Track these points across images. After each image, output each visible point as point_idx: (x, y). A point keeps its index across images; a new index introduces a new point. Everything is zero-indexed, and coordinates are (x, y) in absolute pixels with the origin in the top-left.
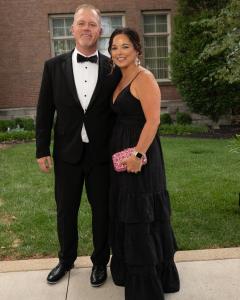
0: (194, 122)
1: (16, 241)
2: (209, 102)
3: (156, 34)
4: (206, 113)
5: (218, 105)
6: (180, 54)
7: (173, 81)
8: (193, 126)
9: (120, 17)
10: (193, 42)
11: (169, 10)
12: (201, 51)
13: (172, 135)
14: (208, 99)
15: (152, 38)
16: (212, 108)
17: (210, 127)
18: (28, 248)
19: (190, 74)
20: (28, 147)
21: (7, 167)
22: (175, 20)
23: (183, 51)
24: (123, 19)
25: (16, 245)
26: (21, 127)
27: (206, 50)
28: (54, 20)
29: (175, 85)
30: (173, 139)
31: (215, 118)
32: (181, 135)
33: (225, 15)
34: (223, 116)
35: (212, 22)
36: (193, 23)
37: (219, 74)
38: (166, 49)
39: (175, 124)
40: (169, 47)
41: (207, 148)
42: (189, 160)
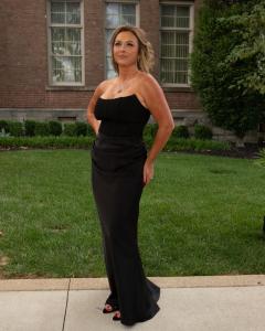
0: (215, 137)
1: (4, 259)
2: (233, 113)
3: (175, 28)
4: (229, 128)
5: (245, 118)
6: (204, 55)
7: (193, 87)
8: (215, 142)
9: (134, 6)
11: (193, 1)
12: (228, 52)
13: (188, 151)
14: (232, 110)
15: (171, 33)
16: (237, 121)
17: (234, 144)
18: (19, 266)
20: (15, 156)
22: (200, 13)
23: (207, 52)
25: (4, 264)
26: (7, 131)
27: (233, 52)
28: (52, 3)
29: (195, 93)
30: (189, 156)
31: (240, 134)
32: (199, 152)
33: (258, 12)
34: (250, 132)
35: (243, 19)
36: (221, 19)
37: (249, 81)
38: (187, 48)
39: (193, 138)
40: (191, 46)
41: (229, 168)
42: (208, 180)
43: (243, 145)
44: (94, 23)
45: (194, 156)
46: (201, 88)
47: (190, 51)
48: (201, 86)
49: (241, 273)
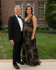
0: (49, 30)
2: (53, 25)
3: (41, 7)
4: (52, 28)
6: (47, 13)
7: (45, 19)
8: (49, 31)
9: (33, 3)
10: (50, 10)
11: (45, 2)
15: (40, 8)
16: (54, 26)
17: (53, 31)
18: (8, 57)
19: (49, 18)
21: (4, 39)
23: (48, 12)
24: (34, 4)
25: (5, 56)
27: (53, 12)
28: (16, 3)
29: (45, 21)
30: (44, 34)
31: (55, 29)
32: (46, 33)
35: (55, 5)
36: (50, 5)
40: (44, 11)
41: (52, 36)
42: (48, 39)
43: (55, 31)
44: (25, 7)
45: (45, 34)
46: (47, 20)
47: (44, 12)
48: (46, 19)
49: (53, 59)
